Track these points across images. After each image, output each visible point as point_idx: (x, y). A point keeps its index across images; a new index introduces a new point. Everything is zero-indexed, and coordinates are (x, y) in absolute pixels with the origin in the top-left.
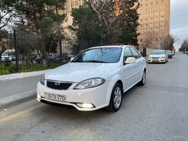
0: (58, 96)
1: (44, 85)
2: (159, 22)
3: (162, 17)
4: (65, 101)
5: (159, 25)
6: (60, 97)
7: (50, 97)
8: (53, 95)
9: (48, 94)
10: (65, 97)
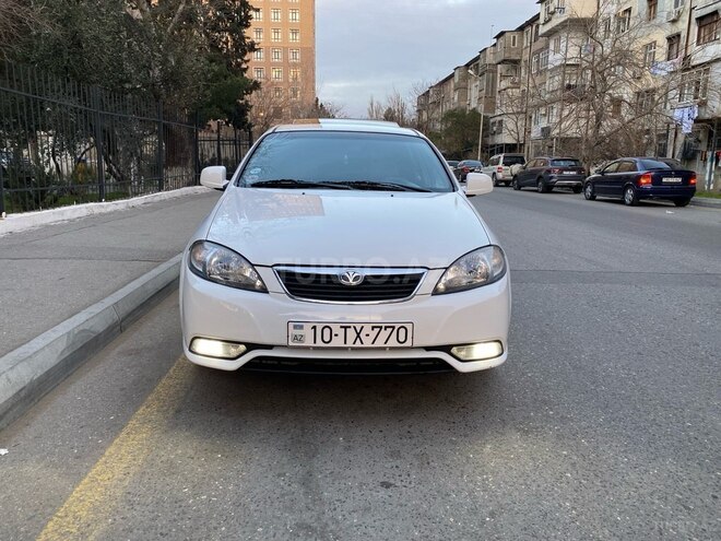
0: (373, 328)
1: (268, 292)
2: (285, 50)
3: (295, 32)
4: (408, 344)
5: (286, 58)
6: (384, 334)
7: (327, 338)
8: (346, 328)
9: (314, 327)
10: (409, 327)
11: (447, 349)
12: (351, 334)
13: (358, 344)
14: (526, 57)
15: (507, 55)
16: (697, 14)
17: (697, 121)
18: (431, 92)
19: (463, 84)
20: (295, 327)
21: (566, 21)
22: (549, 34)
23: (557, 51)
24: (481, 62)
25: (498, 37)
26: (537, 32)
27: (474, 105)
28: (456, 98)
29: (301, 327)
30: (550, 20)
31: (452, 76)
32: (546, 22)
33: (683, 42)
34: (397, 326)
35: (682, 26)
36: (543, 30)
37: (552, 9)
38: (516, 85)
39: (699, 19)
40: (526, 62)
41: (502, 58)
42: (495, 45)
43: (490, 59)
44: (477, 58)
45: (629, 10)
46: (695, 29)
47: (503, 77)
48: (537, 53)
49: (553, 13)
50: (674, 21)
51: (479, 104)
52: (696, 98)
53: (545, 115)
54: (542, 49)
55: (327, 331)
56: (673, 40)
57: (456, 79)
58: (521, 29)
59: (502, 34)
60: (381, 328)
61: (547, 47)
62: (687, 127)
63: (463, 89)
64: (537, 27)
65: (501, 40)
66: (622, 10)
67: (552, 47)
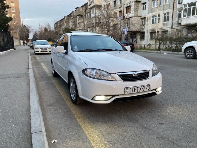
0: (143, 87)
1: (116, 81)
4: (150, 89)
7: (134, 91)
8: (138, 87)
9: (131, 88)
10: (150, 85)
11: (155, 90)
12: (139, 89)
13: (140, 91)
14: (84, 14)
15: (80, 13)
16: (125, 6)
17: (128, 32)
18: (58, 23)
19: (67, 21)
20: (126, 89)
21: (95, 5)
22: (91, 9)
23: (93, 13)
24: (72, 15)
25: (77, 8)
26: (87, 8)
27: (71, 27)
28: (66, 24)
29: (128, 89)
30: (90, 5)
31: (64, 18)
32: (89, 5)
33: (123, 13)
34: (148, 85)
35: (122, 9)
36: (89, 7)
37: (91, 2)
38: (83, 22)
39: (126, 7)
40: (84, 15)
41: (78, 14)
42: (76, 10)
43: (75, 14)
44: (71, 14)
45: (110, 4)
46: (125, 9)
47: (79, 19)
48: (88, 13)
49: (91, 3)
50: (120, 7)
51: (73, 26)
52: (127, 26)
53: (91, 30)
54: (89, 12)
55: (134, 89)
56: (120, 12)
57: (65, 19)
58: (83, 6)
59: (78, 8)
60: (145, 86)
61: (90, 12)
62: (126, 33)
63: (67, 22)
64: (87, 6)
65: (78, 9)
66: (108, 4)
67: (91, 12)
